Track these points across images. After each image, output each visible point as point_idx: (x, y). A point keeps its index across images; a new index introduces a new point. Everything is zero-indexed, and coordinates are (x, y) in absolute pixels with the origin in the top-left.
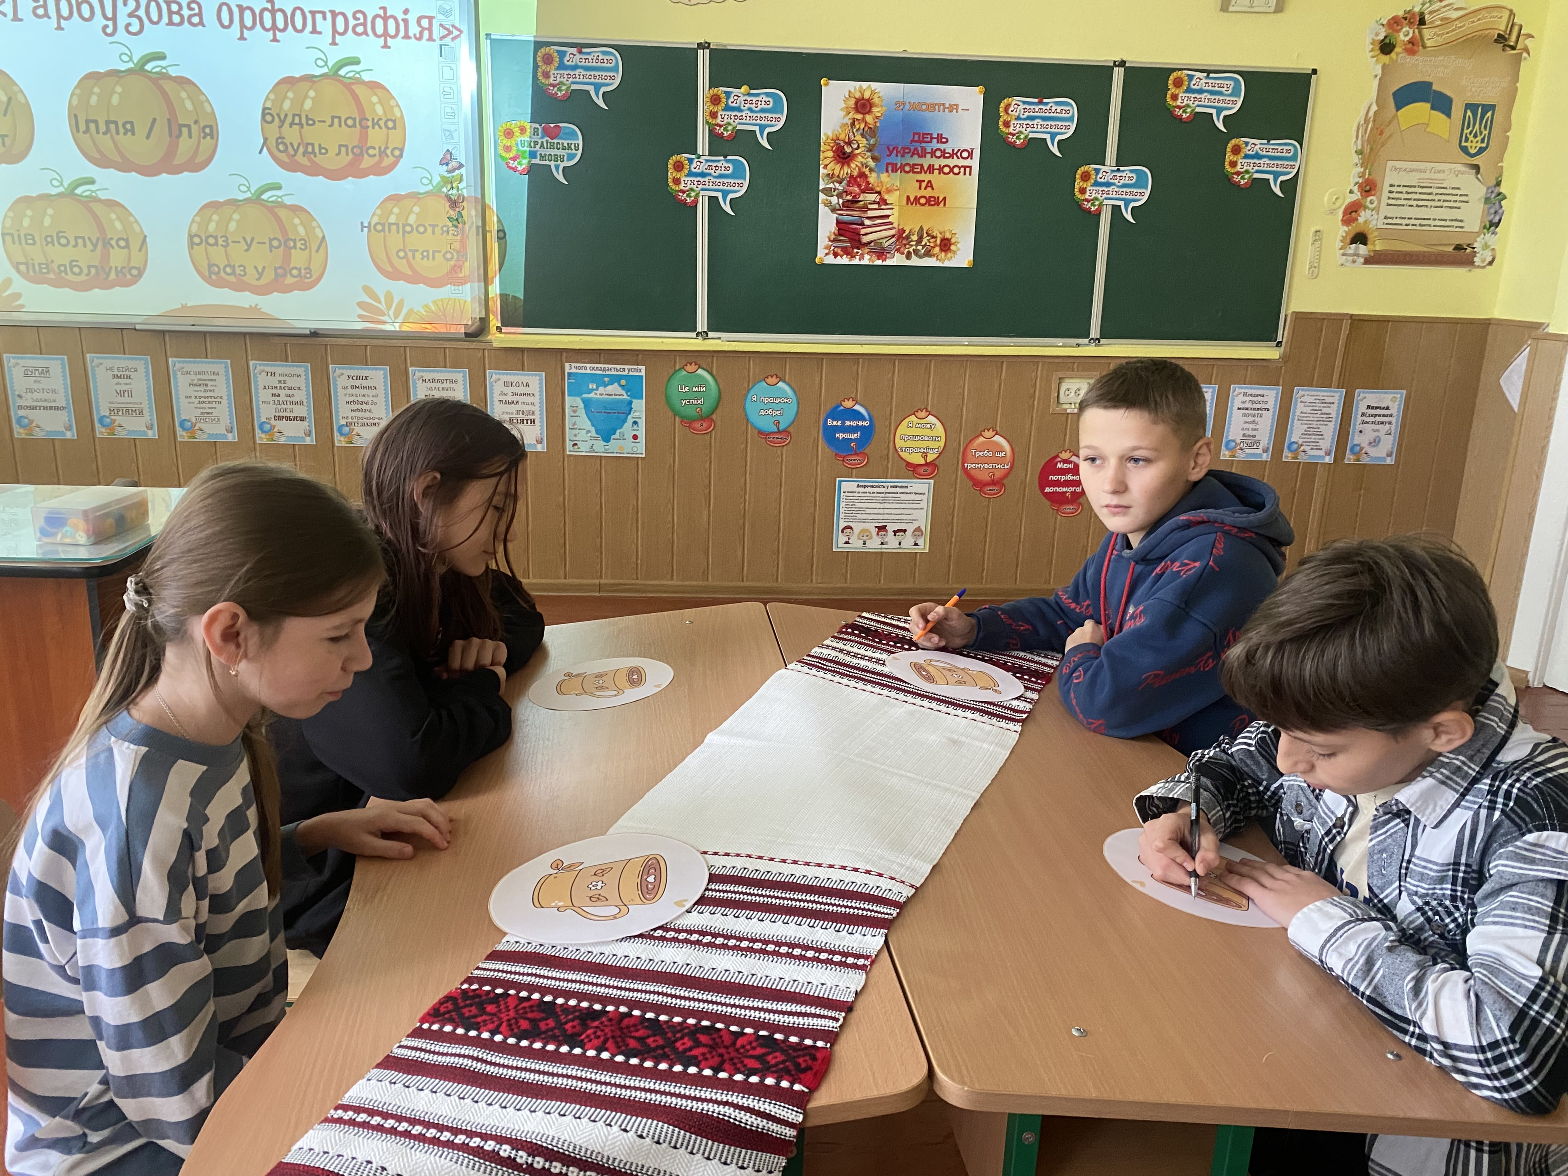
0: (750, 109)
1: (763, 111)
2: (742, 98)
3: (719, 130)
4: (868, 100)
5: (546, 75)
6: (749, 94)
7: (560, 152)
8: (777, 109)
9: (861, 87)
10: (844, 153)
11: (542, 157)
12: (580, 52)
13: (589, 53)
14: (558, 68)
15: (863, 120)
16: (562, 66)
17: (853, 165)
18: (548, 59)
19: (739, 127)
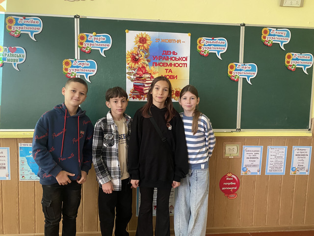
0: (97, 42)
1: (102, 42)
2: (93, 37)
3: (84, 50)
4: (145, 38)
5: (10, 27)
6: (96, 36)
7: (16, 58)
8: (108, 41)
9: (142, 33)
10: (136, 59)
11: (8, 60)
12: (25, 19)
13: (29, 19)
14: (15, 25)
15: (143, 46)
16: (17, 24)
17: (139, 63)
18: (11, 21)
19: (92, 48)
